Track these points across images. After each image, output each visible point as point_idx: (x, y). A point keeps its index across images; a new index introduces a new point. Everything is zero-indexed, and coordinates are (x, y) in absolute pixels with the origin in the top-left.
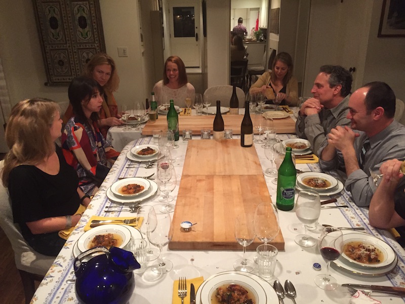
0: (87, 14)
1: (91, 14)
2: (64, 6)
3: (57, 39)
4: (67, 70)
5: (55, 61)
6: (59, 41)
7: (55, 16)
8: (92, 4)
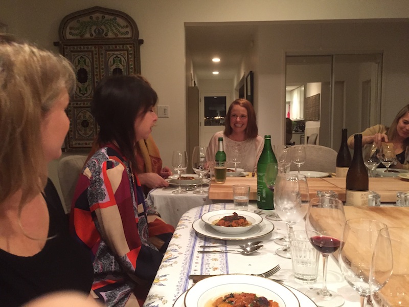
0: (123, 66)
1: (128, 65)
2: (97, 56)
3: (83, 95)
4: (92, 132)
5: (78, 121)
6: (86, 97)
7: (85, 67)
8: (131, 54)
